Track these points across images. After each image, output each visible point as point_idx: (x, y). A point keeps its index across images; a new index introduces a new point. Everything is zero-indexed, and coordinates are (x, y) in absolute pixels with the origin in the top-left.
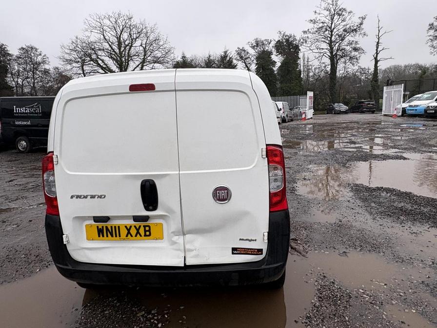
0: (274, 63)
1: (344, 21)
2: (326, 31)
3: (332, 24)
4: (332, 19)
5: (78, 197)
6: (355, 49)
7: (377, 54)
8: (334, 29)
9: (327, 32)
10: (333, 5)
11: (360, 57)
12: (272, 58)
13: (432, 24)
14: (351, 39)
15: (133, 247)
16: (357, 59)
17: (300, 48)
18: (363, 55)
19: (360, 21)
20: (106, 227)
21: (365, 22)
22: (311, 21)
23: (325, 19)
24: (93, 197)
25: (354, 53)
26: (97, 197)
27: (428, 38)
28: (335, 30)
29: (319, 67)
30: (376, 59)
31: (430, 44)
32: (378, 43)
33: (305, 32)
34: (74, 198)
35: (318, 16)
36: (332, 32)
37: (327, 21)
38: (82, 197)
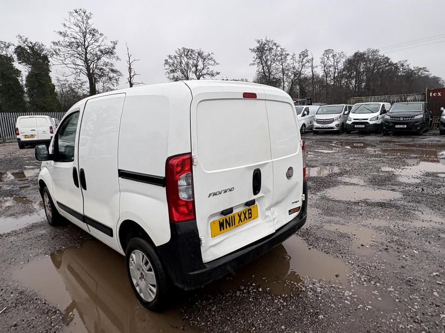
0: (18, 72)
1: (96, 41)
2: (78, 47)
3: (85, 41)
4: (85, 37)
5: (215, 194)
6: (113, 71)
7: (131, 78)
8: (88, 47)
9: (80, 49)
10: (83, 23)
11: (118, 79)
12: (14, 65)
13: (167, 60)
14: (107, 60)
15: (241, 232)
16: (116, 80)
17: (50, 59)
18: (121, 77)
19: (112, 45)
20: (226, 219)
21: (116, 46)
22: (61, 33)
23: (76, 35)
24: (225, 191)
25: (111, 75)
26: (228, 190)
27: (166, 71)
28: (89, 49)
29: (75, 83)
30: (130, 82)
31: (167, 75)
32: (130, 68)
33: (54, 43)
34: (211, 196)
35: (68, 30)
36: (86, 50)
37: (78, 37)
38: (218, 193)
